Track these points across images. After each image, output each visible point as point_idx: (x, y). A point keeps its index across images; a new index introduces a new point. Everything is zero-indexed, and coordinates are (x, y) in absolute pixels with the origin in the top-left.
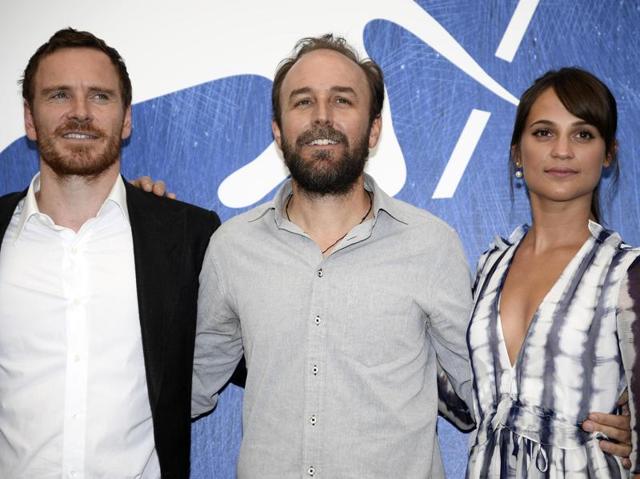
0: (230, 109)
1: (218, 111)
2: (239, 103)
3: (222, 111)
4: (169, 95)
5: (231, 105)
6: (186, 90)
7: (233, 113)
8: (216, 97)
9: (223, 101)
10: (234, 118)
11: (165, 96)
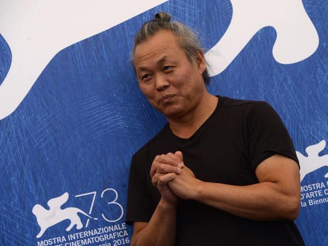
0: (195, 13)
1: (187, 15)
2: (200, 8)
3: (190, 14)
4: (153, 9)
5: (195, 9)
6: (163, 4)
7: (197, 15)
8: (184, 6)
9: (190, 8)
10: (198, 17)
11: (150, 10)
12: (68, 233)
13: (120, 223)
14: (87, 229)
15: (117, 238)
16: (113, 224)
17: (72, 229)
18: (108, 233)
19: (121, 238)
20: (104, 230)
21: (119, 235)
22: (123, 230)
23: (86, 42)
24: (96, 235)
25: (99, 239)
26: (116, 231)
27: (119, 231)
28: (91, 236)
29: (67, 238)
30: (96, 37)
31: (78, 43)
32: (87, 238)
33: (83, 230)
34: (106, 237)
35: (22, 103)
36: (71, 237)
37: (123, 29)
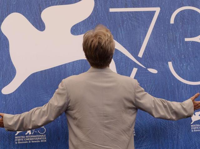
2: (82, 66)
3: (78, 67)
7: (80, 68)
9: (78, 65)
12: (26, 135)
13: (44, 134)
14: (33, 135)
15: (42, 139)
16: (42, 134)
17: (27, 134)
18: (39, 137)
19: (43, 140)
20: (38, 136)
21: (43, 138)
22: (45, 137)
23: (42, 71)
24: (35, 137)
25: (36, 139)
26: (42, 137)
27: (43, 137)
28: (34, 137)
29: (25, 137)
30: (45, 70)
31: (39, 72)
32: (32, 138)
33: (31, 135)
34: (38, 138)
35: (17, 89)
36: (27, 137)
37: (55, 69)
